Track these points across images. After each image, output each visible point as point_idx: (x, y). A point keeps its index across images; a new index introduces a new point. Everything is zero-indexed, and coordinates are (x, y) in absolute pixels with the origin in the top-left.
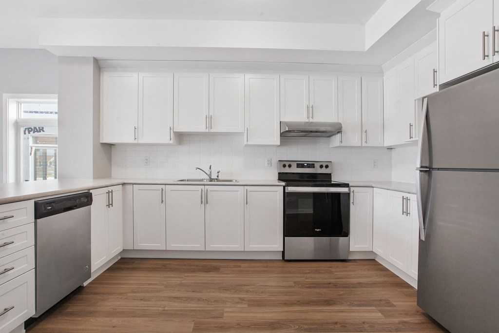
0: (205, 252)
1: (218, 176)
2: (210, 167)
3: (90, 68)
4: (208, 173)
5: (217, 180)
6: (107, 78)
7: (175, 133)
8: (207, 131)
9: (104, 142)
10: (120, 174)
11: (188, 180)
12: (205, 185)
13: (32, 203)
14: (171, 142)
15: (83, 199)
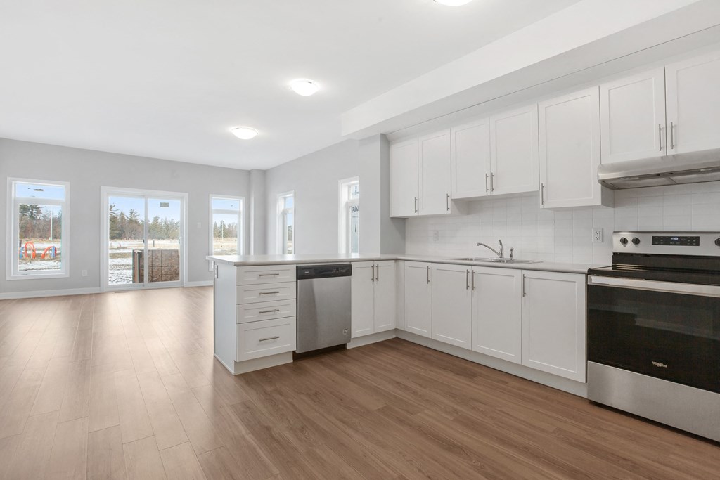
0: (470, 351)
1: (511, 256)
2: (501, 243)
3: (377, 145)
4: (498, 250)
5: (511, 261)
6: (395, 150)
7: (454, 201)
8: (489, 193)
9: (393, 216)
10: (413, 250)
11: (476, 260)
12: (472, 265)
13: (294, 267)
14: (449, 212)
15: (343, 270)
